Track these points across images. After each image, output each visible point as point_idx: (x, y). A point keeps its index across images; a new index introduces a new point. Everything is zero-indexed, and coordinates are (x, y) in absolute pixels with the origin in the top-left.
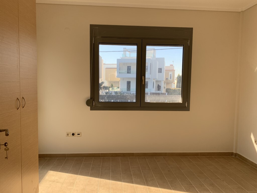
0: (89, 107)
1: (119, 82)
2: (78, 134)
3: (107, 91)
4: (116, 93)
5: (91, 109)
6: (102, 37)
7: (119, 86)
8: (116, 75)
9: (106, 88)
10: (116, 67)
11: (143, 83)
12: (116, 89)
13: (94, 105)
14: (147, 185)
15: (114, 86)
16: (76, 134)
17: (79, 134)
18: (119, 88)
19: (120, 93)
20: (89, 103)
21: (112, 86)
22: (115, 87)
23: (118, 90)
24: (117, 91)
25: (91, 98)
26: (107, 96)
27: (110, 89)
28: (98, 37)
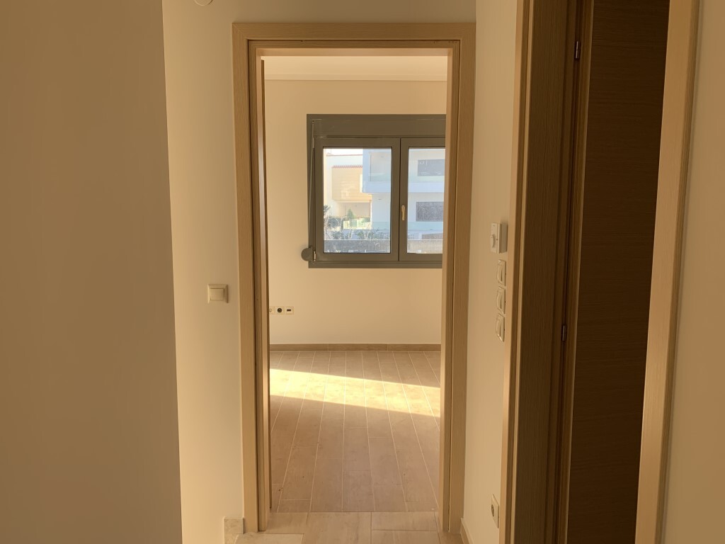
0: (307, 262)
1: (369, 204)
2: (288, 310)
3: (338, 229)
4: (360, 233)
5: (311, 266)
6: (328, 136)
7: (370, 215)
8: (361, 186)
9: (334, 222)
10: (361, 163)
11: (403, 219)
12: (361, 225)
13: (315, 258)
14: (403, 382)
15: (355, 215)
16: (284, 311)
17: (290, 310)
18: (368, 220)
19: (371, 234)
20: (305, 254)
21: (350, 216)
22: (358, 218)
23: (367, 226)
24: (365, 228)
25: (310, 247)
26: (337, 243)
27: (346, 225)
28: (321, 137)
